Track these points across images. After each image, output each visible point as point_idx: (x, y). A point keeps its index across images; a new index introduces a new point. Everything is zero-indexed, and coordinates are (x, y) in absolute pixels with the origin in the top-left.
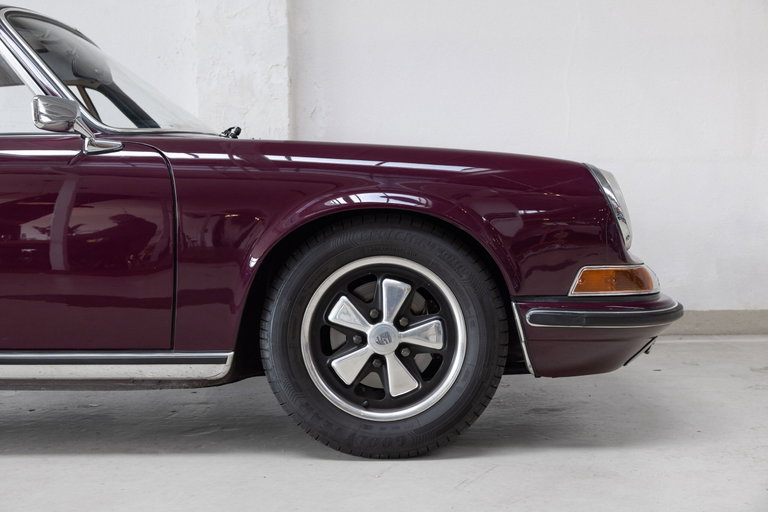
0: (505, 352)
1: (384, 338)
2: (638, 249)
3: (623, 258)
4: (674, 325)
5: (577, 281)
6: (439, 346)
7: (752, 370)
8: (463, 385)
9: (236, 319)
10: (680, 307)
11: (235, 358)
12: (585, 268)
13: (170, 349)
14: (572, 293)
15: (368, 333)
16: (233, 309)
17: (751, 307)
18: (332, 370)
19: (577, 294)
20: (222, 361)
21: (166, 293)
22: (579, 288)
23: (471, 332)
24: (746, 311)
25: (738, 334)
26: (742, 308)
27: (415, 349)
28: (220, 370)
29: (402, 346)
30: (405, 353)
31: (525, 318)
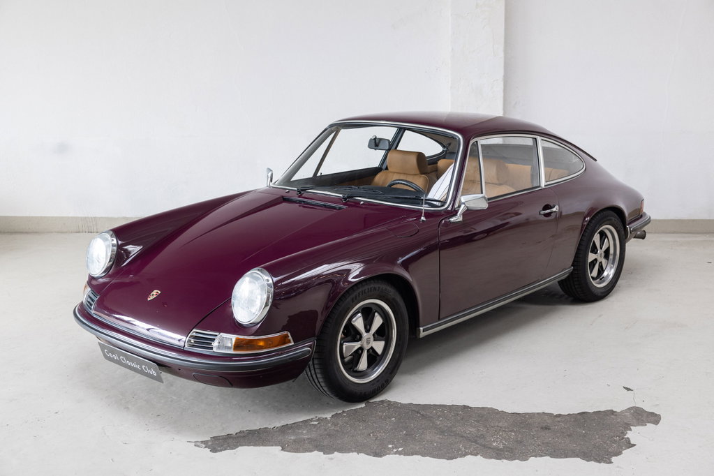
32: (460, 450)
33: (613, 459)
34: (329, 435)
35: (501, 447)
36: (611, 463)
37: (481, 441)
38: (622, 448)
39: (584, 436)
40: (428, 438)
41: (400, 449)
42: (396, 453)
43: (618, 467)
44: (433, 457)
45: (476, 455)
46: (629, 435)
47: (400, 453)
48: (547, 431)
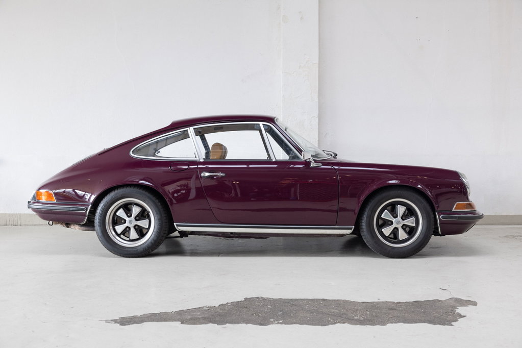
0: (433, 227)
1: (398, 223)
2: (472, 197)
3: (468, 199)
4: (480, 221)
5: (455, 206)
6: (414, 225)
7: (500, 237)
8: (422, 237)
9: (355, 217)
10: (483, 214)
11: (354, 228)
12: (457, 203)
13: (335, 225)
14: (453, 210)
15: (394, 221)
16: (355, 214)
17: (498, 214)
18: (382, 232)
19: (455, 210)
20: (351, 229)
21: (335, 208)
22: (455, 209)
23: (424, 221)
24: (495, 216)
25: (492, 224)
26: (493, 214)
27: (407, 226)
28: (350, 231)
29: (404, 225)
30: (404, 227)
31: (439, 217)
32: (329, 321)
33: (453, 323)
34: (220, 315)
35: (362, 319)
36: (452, 325)
37: (344, 316)
38: (456, 318)
39: (424, 312)
40: (301, 315)
41: (280, 321)
42: (277, 323)
43: (459, 327)
44: (309, 325)
45: (344, 323)
46: (458, 311)
47: (281, 323)
48: (394, 311)
